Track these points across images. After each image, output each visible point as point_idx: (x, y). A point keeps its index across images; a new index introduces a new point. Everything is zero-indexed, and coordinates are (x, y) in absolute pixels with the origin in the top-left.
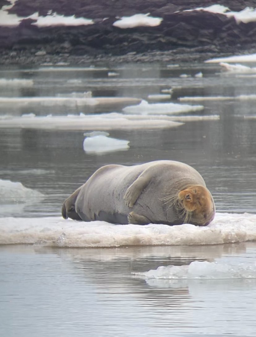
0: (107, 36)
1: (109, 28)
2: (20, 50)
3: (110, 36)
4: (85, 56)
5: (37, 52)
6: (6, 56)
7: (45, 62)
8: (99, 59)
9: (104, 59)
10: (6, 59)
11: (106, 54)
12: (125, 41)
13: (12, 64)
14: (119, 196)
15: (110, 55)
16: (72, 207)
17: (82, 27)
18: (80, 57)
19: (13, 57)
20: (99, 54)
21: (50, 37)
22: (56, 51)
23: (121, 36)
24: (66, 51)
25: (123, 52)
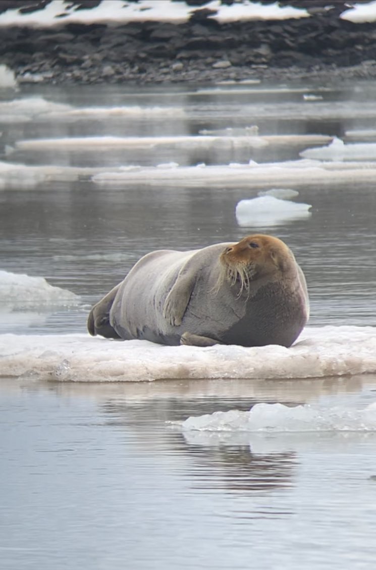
0: (329, 36)
1: (334, 23)
2: (189, 59)
3: (334, 36)
4: (293, 69)
5: (215, 62)
6: (165, 70)
7: (228, 78)
8: (315, 73)
9: (323, 73)
10: (166, 74)
11: (328, 63)
12: (358, 44)
13: (174, 82)
14: (160, 306)
15: (334, 65)
16: (105, 318)
17: (290, 21)
18: (285, 70)
19: (177, 71)
20: (316, 64)
21: (236, 38)
22: (247, 60)
23: (353, 35)
24: (264, 60)
25: (355, 60)
